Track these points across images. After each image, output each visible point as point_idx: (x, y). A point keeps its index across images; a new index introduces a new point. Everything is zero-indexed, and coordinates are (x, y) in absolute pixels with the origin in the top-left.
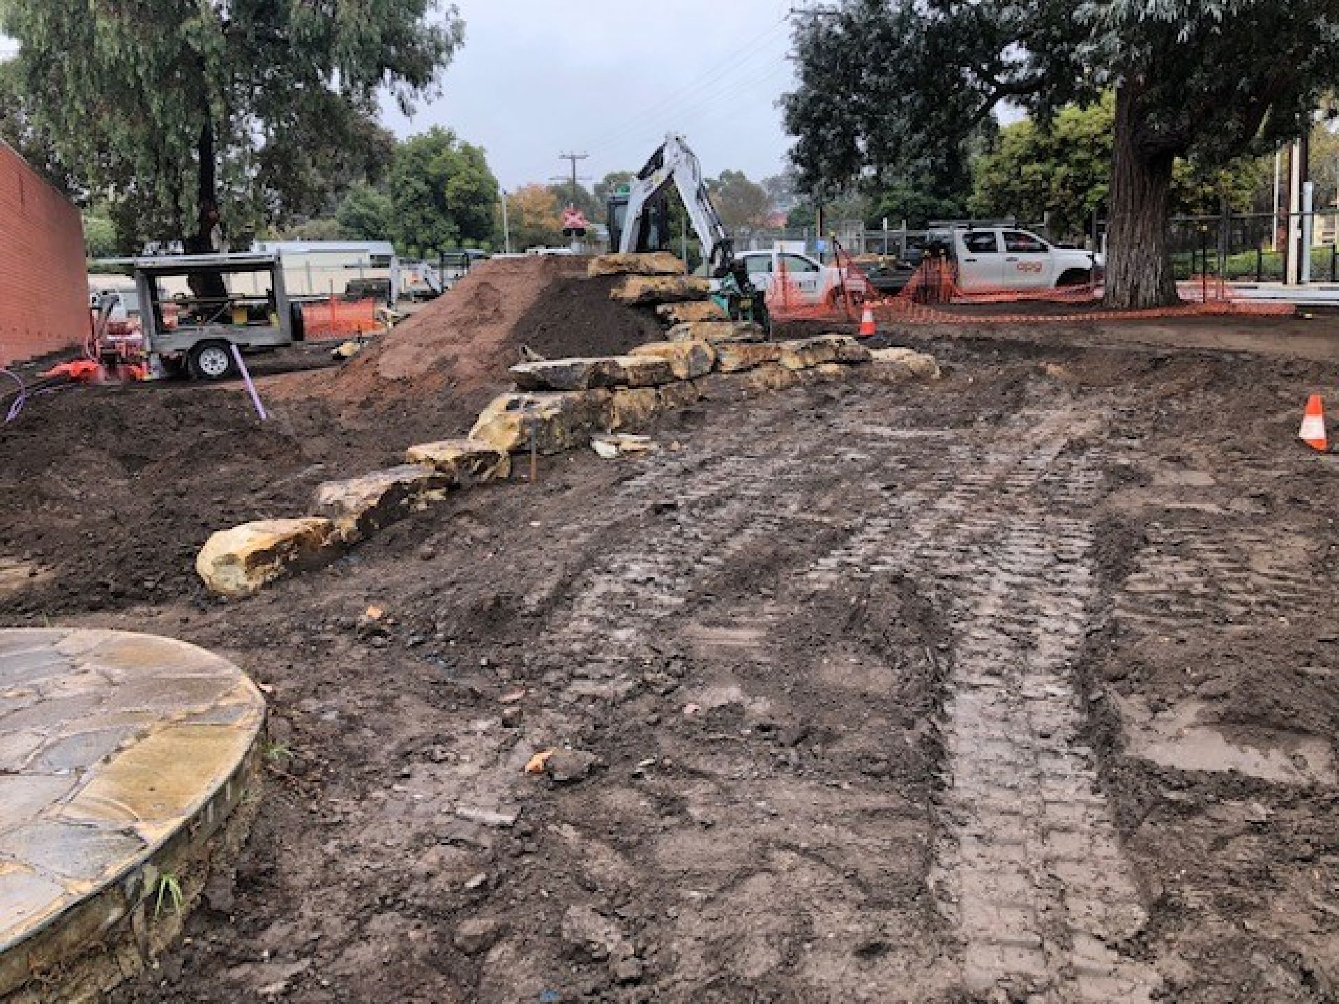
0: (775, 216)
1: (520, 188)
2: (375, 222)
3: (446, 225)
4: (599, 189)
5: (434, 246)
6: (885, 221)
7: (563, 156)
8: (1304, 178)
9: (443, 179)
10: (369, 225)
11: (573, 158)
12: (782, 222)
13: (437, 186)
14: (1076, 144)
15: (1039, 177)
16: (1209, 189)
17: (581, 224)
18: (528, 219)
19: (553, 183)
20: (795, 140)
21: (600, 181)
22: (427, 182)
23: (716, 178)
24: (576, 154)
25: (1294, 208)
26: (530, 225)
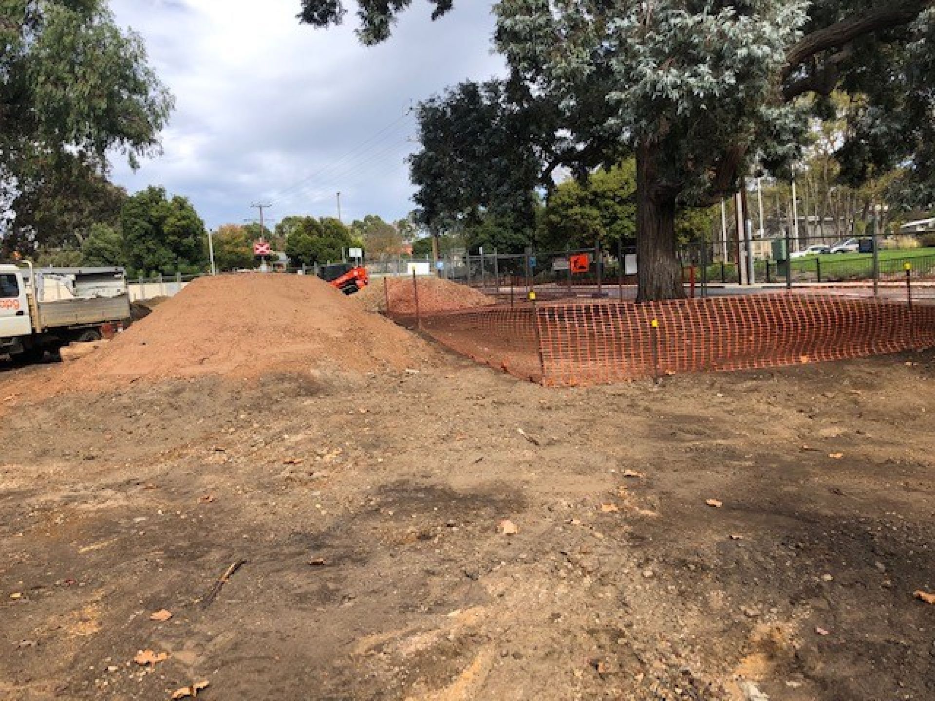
0: (405, 247)
1: (221, 228)
2: (112, 253)
3: (165, 253)
4: (280, 228)
5: (156, 268)
6: (481, 249)
7: (253, 206)
8: (745, 218)
9: (162, 219)
10: (107, 255)
11: (261, 207)
12: (409, 251)
13: (157, 225)
14: (603, 195)
15: (579, 217)
16: (686, 224)
17: (267, 252)
18: (227, 247)
19: (245, 224)
20: (417, 188)
21: (280, 222)
22: (150, 222)
23: (362, 220)
24: (263, 204)
25: (741, 237)
26: (229, 253)
